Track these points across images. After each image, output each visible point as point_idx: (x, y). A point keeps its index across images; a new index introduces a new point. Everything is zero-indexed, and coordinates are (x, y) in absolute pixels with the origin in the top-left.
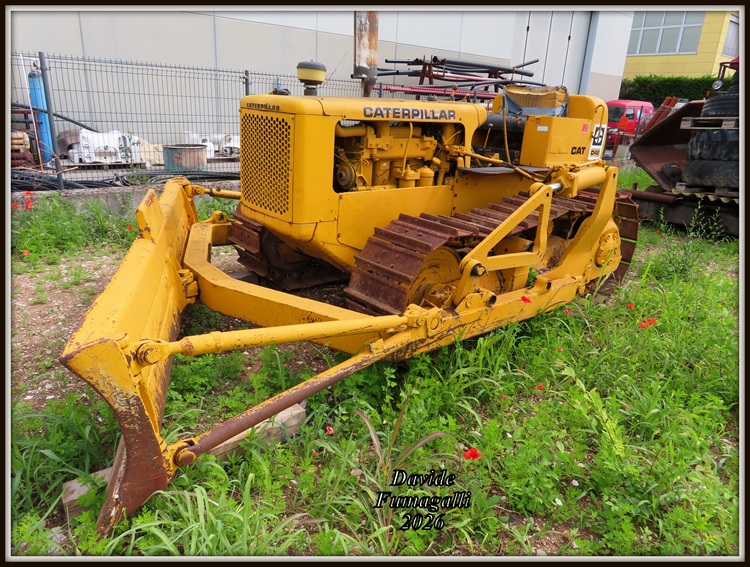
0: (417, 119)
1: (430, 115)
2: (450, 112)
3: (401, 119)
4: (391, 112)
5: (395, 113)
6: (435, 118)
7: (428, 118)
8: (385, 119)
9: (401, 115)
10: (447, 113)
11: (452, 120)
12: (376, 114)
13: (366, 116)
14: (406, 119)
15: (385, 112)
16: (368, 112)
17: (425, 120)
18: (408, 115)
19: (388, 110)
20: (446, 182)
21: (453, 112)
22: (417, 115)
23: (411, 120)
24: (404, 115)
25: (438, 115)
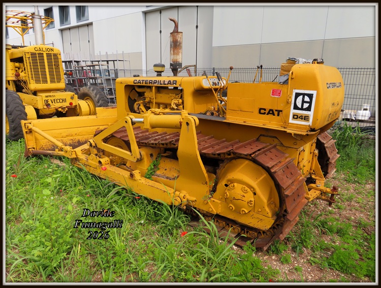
0: (156, 85)
1: (162, 82)
2: (173, 81)
3: (148, 85)
4: (144, 82)
5: (146, 82)
6: (164, 84)
8: (142, 85)
9: (148, 83)
10: (172, 82)
11: (174, 85)
12: (138, 83)
13: (134, 83)
14: (151, 85)
15: (141, 82)
16: (135, 82)
17: (159, 85)
18: (151, 83)
19: (143, 81)
21: (176, 81)
22: (156, 83)
23: (153, 85)
24: (150, 83)
25: (167, 83)
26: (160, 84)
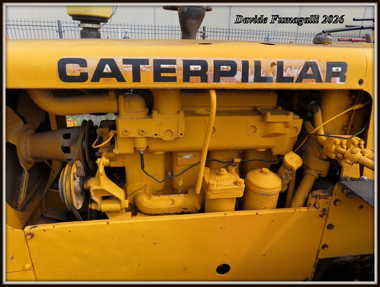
0: (229, 83)
2: (330, 65)
3: (179, 84)
7: (265, 80)
9: (179, 75)
11: (337, 84)
14: (195, 83)
16: (72, 70)
17: (251, 84)
20: (312, 201)
21: (344, 65)
22: (232, 73)
24: (189, 74)
25: (295, 73)
26: (258, 79)
